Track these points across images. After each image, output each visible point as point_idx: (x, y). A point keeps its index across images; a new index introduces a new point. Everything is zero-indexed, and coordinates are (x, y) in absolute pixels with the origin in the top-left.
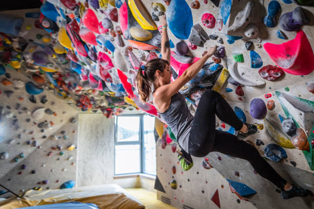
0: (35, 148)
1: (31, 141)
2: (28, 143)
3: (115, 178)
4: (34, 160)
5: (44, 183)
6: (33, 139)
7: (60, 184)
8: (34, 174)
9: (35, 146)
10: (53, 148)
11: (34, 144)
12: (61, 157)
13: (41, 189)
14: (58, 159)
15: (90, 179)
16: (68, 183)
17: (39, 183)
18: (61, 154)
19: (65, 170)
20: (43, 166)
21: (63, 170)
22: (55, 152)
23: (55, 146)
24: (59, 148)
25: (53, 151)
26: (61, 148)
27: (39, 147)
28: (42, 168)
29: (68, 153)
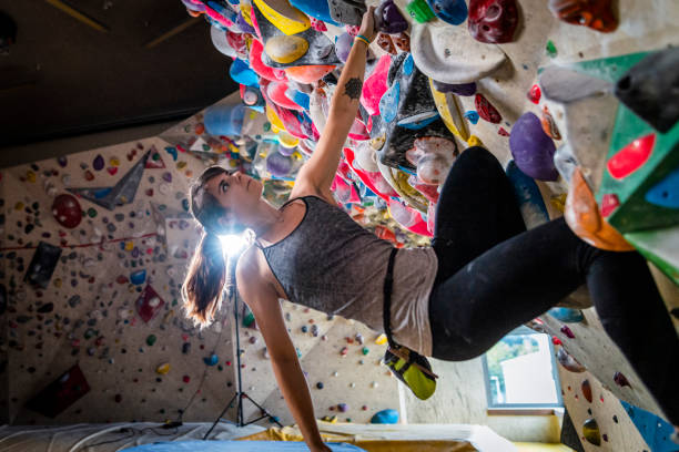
0: (315, 339)
1: (309, 327)
2: (304, 330)
3: (490, 413)
4: (319, 363)
5: (341, 408)
6: (311, 321)
7: (370, 413)
8: (322, 390)
9: (316, 335)
10: (349, 341)
11: (314, 332)
12: (364, 358)
13: (335, 420)
14: (360, 363)
15: (432, 411)
16: (384, 413)
17: (331, 409)
18: (364, 352)
19: (376, 385)
20: (334, 374)
21: (372, 385)
22: (353, 348)
23: (351, 337)
24: (358, 340)
25: (349, 345)
26: (363, 339)
27: (323, 338)
28: (332, 378)
29: (377, 350)
